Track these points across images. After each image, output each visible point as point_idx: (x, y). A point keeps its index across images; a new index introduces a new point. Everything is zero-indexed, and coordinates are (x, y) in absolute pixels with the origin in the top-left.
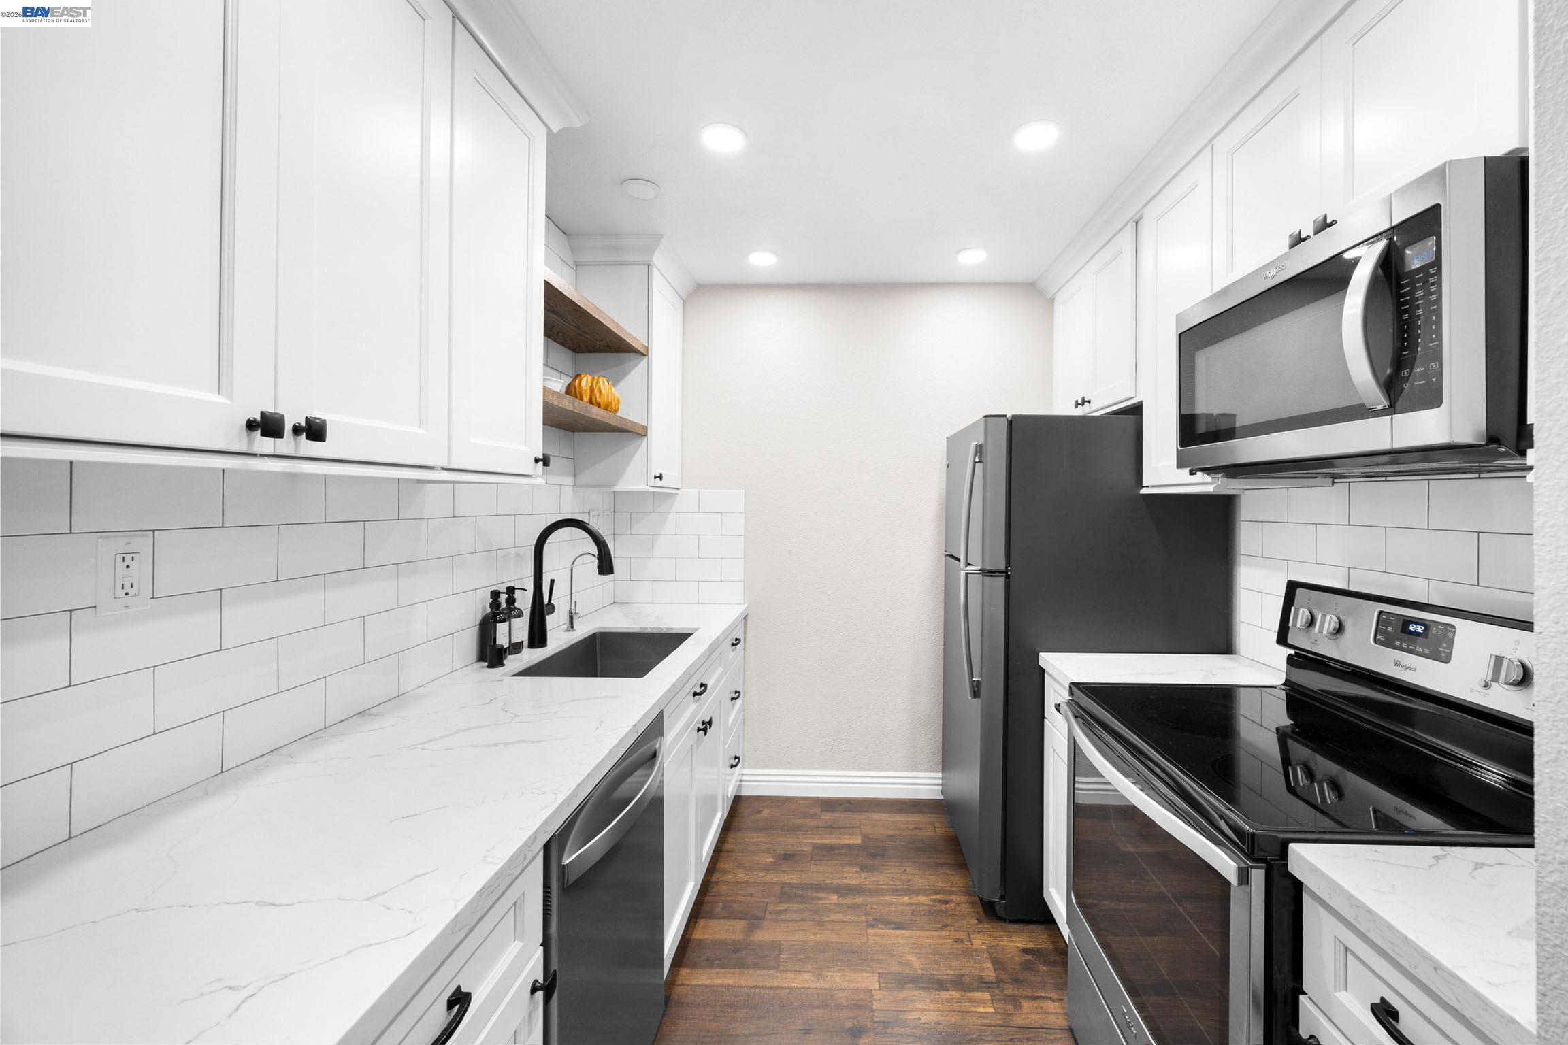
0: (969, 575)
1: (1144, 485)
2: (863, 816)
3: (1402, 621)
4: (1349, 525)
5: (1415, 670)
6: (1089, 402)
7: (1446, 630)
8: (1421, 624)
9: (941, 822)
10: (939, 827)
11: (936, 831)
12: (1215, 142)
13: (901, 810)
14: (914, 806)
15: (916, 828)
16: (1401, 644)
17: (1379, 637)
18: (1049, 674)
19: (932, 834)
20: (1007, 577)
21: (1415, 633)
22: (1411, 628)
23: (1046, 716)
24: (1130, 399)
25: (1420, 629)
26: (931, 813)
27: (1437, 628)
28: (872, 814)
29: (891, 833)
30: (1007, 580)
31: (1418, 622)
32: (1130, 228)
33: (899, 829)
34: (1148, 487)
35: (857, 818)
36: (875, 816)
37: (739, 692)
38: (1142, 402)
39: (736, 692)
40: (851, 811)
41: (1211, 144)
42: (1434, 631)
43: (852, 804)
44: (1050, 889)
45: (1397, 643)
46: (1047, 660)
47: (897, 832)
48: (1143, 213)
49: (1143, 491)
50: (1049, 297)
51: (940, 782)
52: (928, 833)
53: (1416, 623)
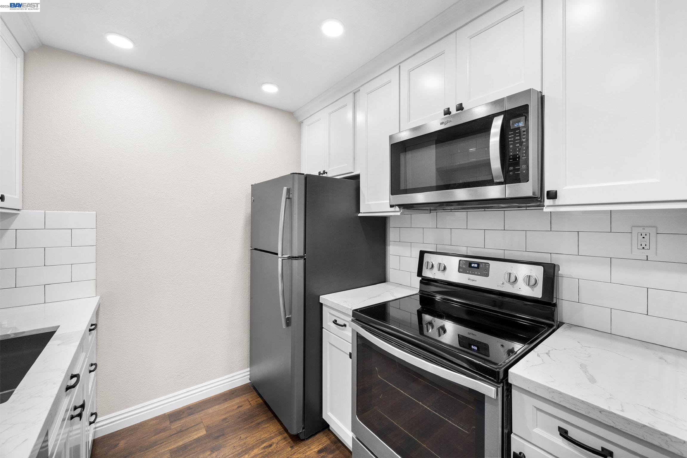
0: (283, 260)
1: (360, 212)
2: (202, 414)
3: (468, 263)
4: (437, 228)
5: (476, 281)
6: (327, 173)
7: (485, 266)
8: (476, 264)
9: (252, 397)
10: (251, 401)
11: (250, 404)
12: (401, 65)
13: (226, 399)
14: (233, 394)
15: (238, 407)
16: (469, 272)
17: (460, 270)
18: (326, 306)
19: (249, 406)
20: (305, 259)
21: (474, 267)
22: (472, 265)
23: (323, 327)
24: (352, 173)
25: (476, 265)
26: (244, 394)
27: (482, 265)
28: (208, 410)
29: (224, 417)
30: (304, 261)
31: (475, 263)
32: (351, 95)
33: (228, 412)
34: (361, 213)
35: (197, 417)
36: (211, 411)
37: (96, 365)
38: (360, 174)
39: (92, 365)
40: (192, 414)
41: (399, 65)
42: (481, 266)
43: (192, 408)
44: (328, 414)
45: (468, 272)
46: (325, 299)
47: (229, 415)
48: (360, 89)
49: (360, 215)
50: (299, 121)
51: (249, 373)
52: (247, 407)
53: (474, 264)
